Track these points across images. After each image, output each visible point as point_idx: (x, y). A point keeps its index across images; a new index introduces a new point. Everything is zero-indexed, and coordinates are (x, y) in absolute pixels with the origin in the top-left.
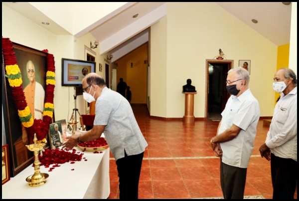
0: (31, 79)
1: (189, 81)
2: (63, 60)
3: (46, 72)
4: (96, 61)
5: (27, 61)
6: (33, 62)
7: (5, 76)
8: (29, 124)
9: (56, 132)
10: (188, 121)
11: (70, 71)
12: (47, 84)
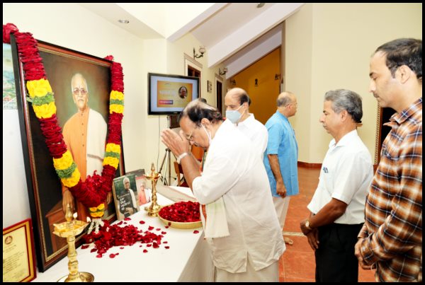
2: (150, 75)
6: (85, 77)
8: (72, 182)
9: (127, 191)
11: (160, 92)
12: (111, 112)
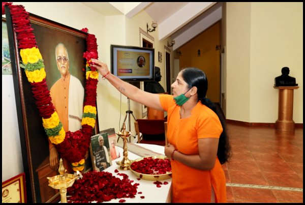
1: (286, 71)
2: (113, 47)
4: (154, 47)
5: (57, 44)
6: (66, 46)
8: (59, 139)
10: (284, 129)
12: (87, 78)
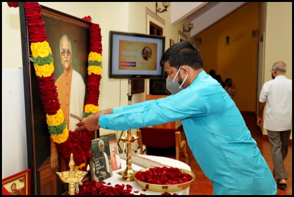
0: (66, 65)
2: (112, 34)
3: (88, 53)
4: (164, 35)
5: (61, 36)
6: (70, 38)
7: (30, 59)
9: (101, 154)
11: (122, 52)
12: (89, 73)
